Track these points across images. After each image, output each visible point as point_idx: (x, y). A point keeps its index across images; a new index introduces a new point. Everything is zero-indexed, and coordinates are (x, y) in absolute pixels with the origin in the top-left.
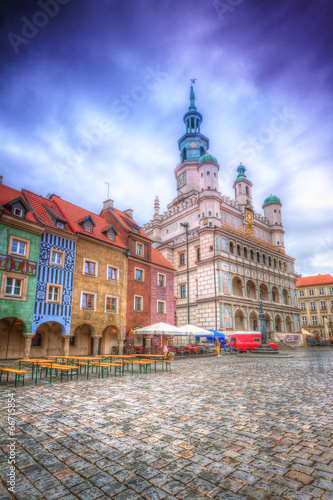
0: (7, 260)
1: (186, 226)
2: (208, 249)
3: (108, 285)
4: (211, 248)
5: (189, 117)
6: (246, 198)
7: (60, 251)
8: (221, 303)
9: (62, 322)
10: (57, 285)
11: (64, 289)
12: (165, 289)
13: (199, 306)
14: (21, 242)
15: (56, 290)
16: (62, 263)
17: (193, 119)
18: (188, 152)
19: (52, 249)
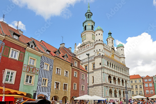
0: (27, 67)
1: (88, 55)
2: (99, 64)
3: (65, 79)
4: (100, 64)
5: (88, 14)
6: (112, 44)
7: (48, 64)
8: (104, 86)
9: (47, 95)
10: (46, 79)
11: (48, 80)
12: (84, 80)
13: (94, 87)
14: (33, 59)
15: (45, 80)
16: (48, 69)
17: (89, 15)
18: (87, 27)
19: (45, 63)
